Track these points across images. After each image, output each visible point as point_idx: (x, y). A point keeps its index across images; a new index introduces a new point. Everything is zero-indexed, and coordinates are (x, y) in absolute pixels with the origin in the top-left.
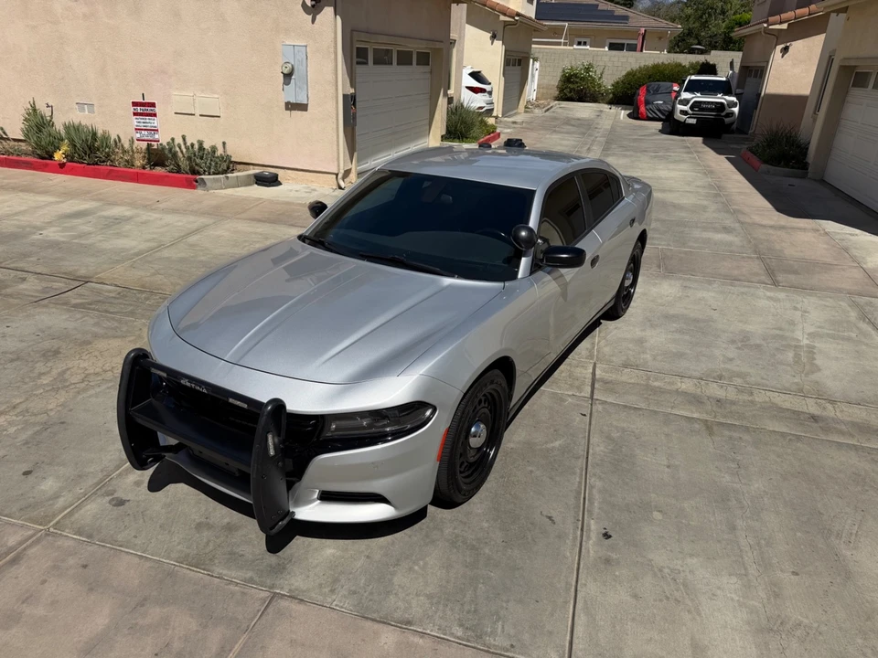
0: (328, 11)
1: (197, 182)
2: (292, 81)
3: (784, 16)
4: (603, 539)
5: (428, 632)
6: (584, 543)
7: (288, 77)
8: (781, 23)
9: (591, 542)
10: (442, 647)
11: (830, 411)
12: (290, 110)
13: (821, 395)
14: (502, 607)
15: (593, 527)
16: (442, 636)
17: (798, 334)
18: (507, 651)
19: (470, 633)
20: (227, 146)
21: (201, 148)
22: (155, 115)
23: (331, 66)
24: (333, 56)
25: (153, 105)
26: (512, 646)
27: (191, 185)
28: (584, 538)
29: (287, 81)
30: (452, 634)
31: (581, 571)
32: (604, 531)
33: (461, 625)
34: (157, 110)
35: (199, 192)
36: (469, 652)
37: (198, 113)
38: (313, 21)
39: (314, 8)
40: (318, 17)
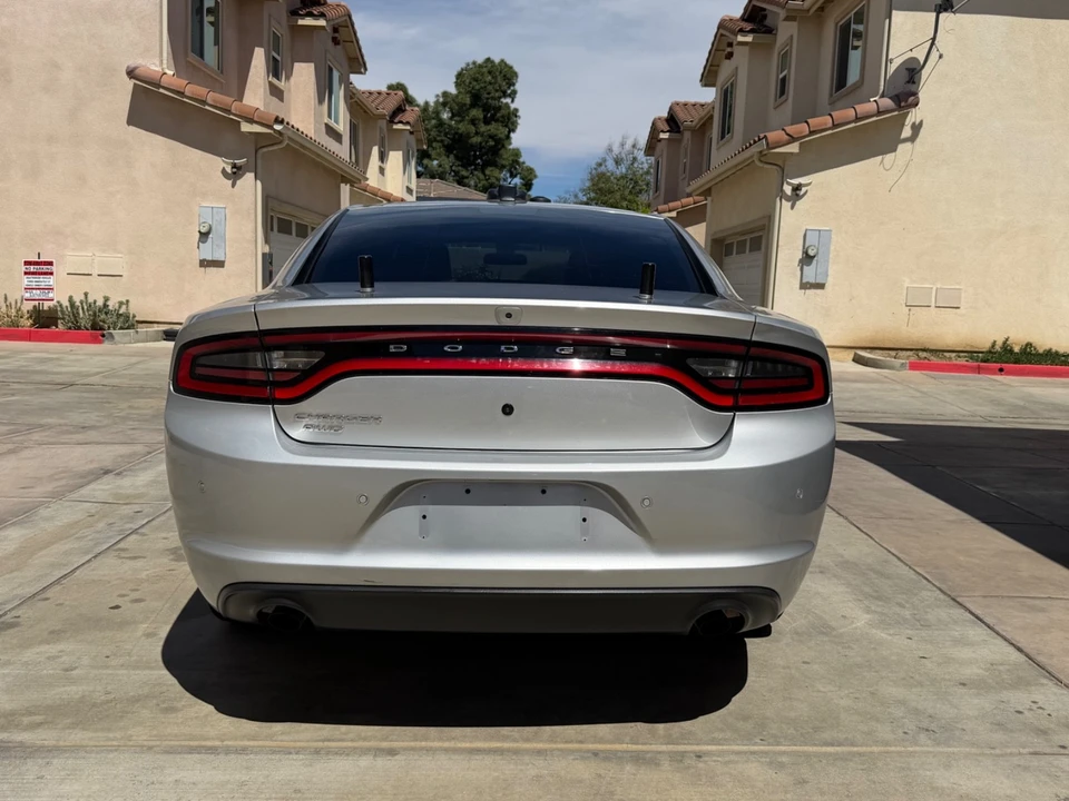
0: (250, 176)
1: (103, 336)
2: (210, 240)
3: (672, 205)
7: (204, 236)
8: (670, 211)
12: (205, 266)
20: (130, 304)
21: (105, 306)
22: (52, 274)
23: (251, 226)
24: (253, 216)
25: (51, 263)
27: (96, 340)
29: (203, 240)
34: (54, 268)
35: (106, 346)
37: (95, 272)
38: (233, 186)
39: (235, 174)
40: (238, 182)
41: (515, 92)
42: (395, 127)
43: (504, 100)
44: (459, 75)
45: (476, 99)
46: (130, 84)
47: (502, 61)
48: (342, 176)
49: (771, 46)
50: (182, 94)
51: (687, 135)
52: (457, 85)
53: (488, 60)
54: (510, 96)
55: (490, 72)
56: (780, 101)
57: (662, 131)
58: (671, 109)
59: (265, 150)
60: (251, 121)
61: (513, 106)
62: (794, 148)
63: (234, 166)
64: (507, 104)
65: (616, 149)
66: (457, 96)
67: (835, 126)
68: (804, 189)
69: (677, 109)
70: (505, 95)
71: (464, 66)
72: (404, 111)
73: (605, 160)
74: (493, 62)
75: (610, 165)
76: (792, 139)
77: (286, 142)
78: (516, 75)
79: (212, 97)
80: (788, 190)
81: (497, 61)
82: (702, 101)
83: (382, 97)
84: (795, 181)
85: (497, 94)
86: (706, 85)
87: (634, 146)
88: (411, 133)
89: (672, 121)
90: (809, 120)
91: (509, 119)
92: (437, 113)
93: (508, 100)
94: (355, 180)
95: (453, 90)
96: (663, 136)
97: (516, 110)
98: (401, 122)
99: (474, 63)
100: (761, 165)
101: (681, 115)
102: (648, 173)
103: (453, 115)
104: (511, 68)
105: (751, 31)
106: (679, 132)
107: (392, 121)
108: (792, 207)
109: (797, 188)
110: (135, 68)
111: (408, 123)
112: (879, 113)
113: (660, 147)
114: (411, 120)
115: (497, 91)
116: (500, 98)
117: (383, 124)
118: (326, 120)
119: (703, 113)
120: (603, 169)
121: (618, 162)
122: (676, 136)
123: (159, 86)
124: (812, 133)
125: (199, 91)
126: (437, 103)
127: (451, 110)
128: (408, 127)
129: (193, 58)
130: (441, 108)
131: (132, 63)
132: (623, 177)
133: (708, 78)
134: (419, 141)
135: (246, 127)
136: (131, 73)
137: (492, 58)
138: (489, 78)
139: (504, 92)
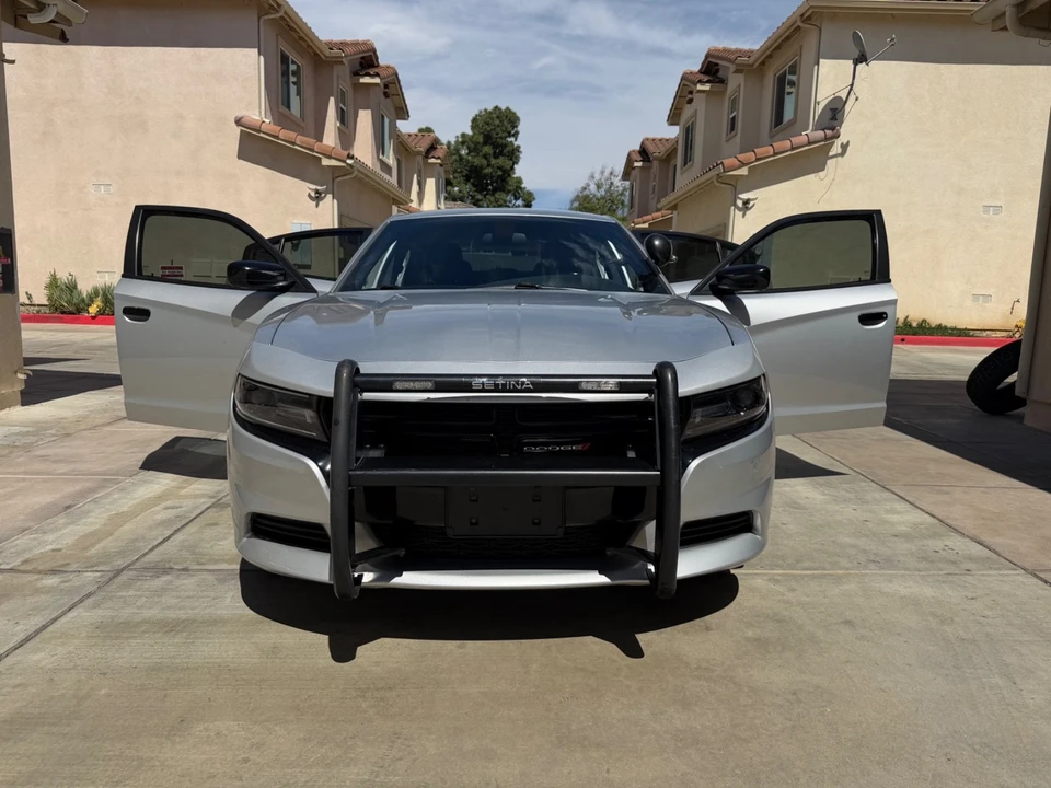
0: (329, 196)
2: (299, 248)
3: (645, 218)
7: (295, 245)
8: (644, 223)
22: (182, 275)
25: (181, 268)
29: (294, 248)
34: (184, 271)
37: (214, 275)
38: (317, 206)
39: (318, 197)
40: (321, 203)
41: (517, 133)
42: (430, 161)
43: (509, 139)
44: (474, 120)
45: (488, 139)
46: (238, 130)
47: (507, 108)
48: (394, 199)
49: (723, 93)
50: (277, 137)
51: (656, 164)
52: (473, 128)
53: (496, 107)
54: (513, 135)
55: (498, 117)
56: (730, 136)
57: (636, 161)
58: (642, 143)
59: (340, 179)
60: (330, 157)
61: (516, 144)
62: (744, 171)
63: (317, 192)
64: (511, 142)
65: (597, 177)
66: (473, 136)
67: (775, 154)
68: (751, 203)
69: (647, 143)
70: (510, 135)
71: (477, 113)
72: (435, 148)
73: (588, 185)
74: (500, 109)
75: (593, 188)
76: (743, 164)
77: (356, 173)
78: (518, 119)
79: (300, 139)
80: (740, 203)
81: (503, 108)
82: (667, 137)
83: (418, 138)
84: (745, 196)
85: (504, 135)
86: (672, 124)
87: (611, 174)
88: (441, 165)
89: (643, 152)
90: (756, 150)
91: (513, 154)
92: (457, 150)
93: (512, 139)
94: (402, 202)
95: (470, 132)
96: (636, 164)
97: (519, 147)
98: (434, 157)
99: (486, 110)
100: (718, 184)
101: (651, 148)
102: (622, 194)
103: (470, 152)
104: (514, 113)
105: (708, 82)
106: (649, 161)
107: (427, 157)
108: (744, 216)
109: (746, 202)
110: (241, 118)
111: (439, 158)
112: (809, 143)
113: (633, 172)
114: (441, 155)
115: (503, 132)
116: (506, 137)
117: (420, 158)
118: (381, 157)
119: (668, 146)
120: (587, 192)
121: (599, 187)
122: (647, 164)
123: (259, 131)
124: (757, 159)
125: (291, 135)
126: (457, 142)
127: (468, 148)
128: (439, 161)
129: (283, 109)
130: (460, 146)
131: (239, 114)
132: (603, 198)
133: (673, 118)
134: (446, 172)
135: (326, 162)
136: (238, 122)
137: (500, 106)
138: (497, 122)
139: (509, 133)
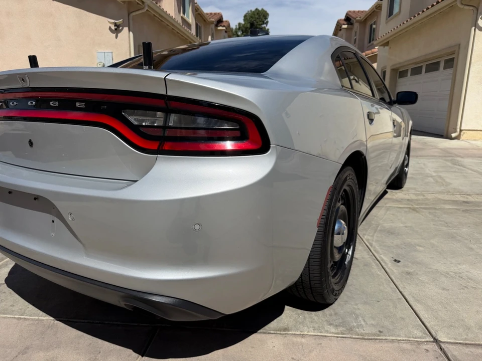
4: (395, 263)
5: (306, 333)
6: (385, 267)
9: (389, 265)
10: (324, 342)
11: (470, 199)
13: (461, 193)
14: (354, 308)
15: (384, 258)
16: (319, 334)
17: (428, 171)
18: (379, 336)
19: (341, 329)
26: (380, 331)
28: (383, 264)
30: (327, 331)
31: (395, 280)
32: (393, 259)
33: (331, 324)
36: (349, 341)
38: (117, 37)
39: (117, 30)
40: (119, 35)
41: (267, 22)
42: (219, 28)
43: (263, 26)
44: (245, 16)
45: (252, 25)
47: (262, 9)
51: (356, 25)
52: (244, 20)
53: (257, 9)
54: (266, 23)
55: (258, 14)
57: (344, 24)
58: (347, 14)
59: (134, 14)
61: (267, 28)
63: (116, 25)
64: (264, 27)
66: (244, 24)
69: (350, 13)
70: (263, 23)
71: (247, 12)
72: (222, 22)
77: (147, 8)
78: (268, 14)
80: (481, 23)
81: (260, 9)
83: (212, 15)
85: (261, 23)
88: (226, 31)
89: (348, 19)
92: (236, 32)
93: (265, 25)
95: (243, 22)
96: (343, 27)
97: (268, 29)
98: (221, 26)
99: (251, 11)
100: (462, 6)
101: (353, 17)
103: (243, 33)
104: (266, 12)
106: (352, 24)
107: (217, 26)
111: (224, 26)
114: (226, 25)
115: (260, 21)
116: (262, 24)
117: (213, 26)
118: (182, 14)
119: (364, 15)
122: (350, 26)
126: (236, 29)
127: (242, 31)
128: (224, 28)
130: (238, 30)
138: (257, 16)
139: (263, 22)
